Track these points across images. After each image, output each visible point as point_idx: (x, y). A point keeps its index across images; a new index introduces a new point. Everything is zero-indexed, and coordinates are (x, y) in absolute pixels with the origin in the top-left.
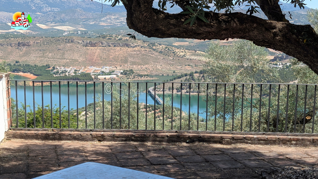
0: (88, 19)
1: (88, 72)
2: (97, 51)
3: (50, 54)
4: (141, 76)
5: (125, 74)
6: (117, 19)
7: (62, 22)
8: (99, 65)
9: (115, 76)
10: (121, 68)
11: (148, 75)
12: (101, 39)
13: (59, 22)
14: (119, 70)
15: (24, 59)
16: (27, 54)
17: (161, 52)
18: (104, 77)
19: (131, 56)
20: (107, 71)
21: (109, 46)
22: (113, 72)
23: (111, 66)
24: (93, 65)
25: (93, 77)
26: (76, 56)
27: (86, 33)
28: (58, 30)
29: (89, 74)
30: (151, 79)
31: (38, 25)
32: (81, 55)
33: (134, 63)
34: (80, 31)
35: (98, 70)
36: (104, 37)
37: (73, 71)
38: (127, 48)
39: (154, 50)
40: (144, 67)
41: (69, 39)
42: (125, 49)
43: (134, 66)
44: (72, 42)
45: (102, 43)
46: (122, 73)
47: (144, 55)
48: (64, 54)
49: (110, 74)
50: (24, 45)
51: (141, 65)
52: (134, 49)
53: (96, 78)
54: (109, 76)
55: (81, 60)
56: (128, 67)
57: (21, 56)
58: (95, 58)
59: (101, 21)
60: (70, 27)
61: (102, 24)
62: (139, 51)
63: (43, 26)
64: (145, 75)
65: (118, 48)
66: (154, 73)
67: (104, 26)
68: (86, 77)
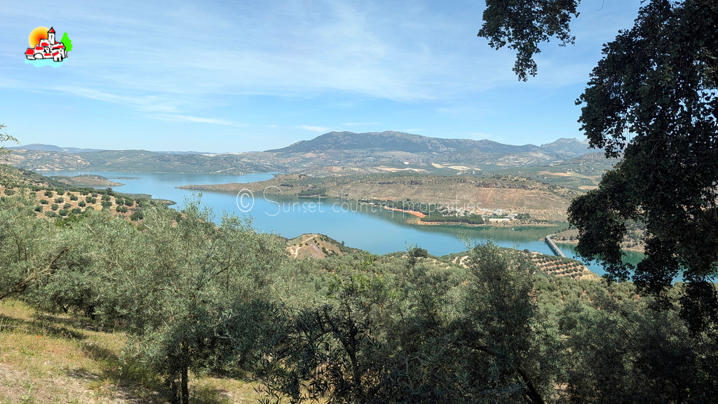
0: (484, 159)
2: (490, 192)
3: (441, 194)
4: (539, 221)
5: (520, 218)
6: (516, 159)
7: (458, 162)
8: (491, 207)
9: (508, 220)
10: (516, 211)
11: (546, 221)
12: (495, 179)
13: (454, 161)
14: (513, 213)
15: (414, 197)
16: (418, 192)
17: (563, 196)
18: (496, 220)
19: (528, 199)
21: (504, 187)
22: (507, 215)
23: (504, 208)
24: (484, 206)
25: (484, 219)
26: (467, 197)
27: (480, 173)
28: (452, 170)
29: (480, 216)
30: (550, 225)
31: (433, 164)
32: (473, 196)
33: (531, 207)
34: (474, 171)
36: (498, 178)
38: (523, 190)
39: (555, 193)
40: (542, 212)
41: (462, 179)
42: (522, 191)
43: (531, 210)
44: (464, 181)
45: (496, 184)
46: (516, 217)
47: (542, 198)
48: (455, 194)
49: (502, 217)
50: (416, 184)
51: (539, 209)
52: (532, 191)
53: (487, 221)
54: (502, 220)
55: (472, 200)
56: (523, 210)
57: (412, 195)
58: (488, 199)
59: (498, 162)
60: (465, 167)
61: (500, 164)
62: (537, 193)
63: (438, 166)
64: (543, 221)
65: (514, 190)
66: (554, 219)
67: (501, 167)
68: (476, 219)
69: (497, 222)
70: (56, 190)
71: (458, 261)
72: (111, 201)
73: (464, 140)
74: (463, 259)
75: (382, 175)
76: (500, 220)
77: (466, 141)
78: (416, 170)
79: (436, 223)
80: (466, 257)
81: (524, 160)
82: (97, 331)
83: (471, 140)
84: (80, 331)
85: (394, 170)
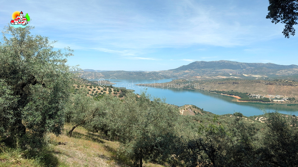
0: (269, 72)
1: (268, 97)
2: (273, 87)
3: (248, 88)
5: (290, 100)
6: (286, 72)
7: (256, 73)
8: (274, 94)
9: (283, 100)
10: (287, 96)
12: (275, 81)
13: (254, 73)
15: (236, 89)
16: (237, 87)
18: (277, 100)
19: (294, 90)
21: (280, 85)
22: (282, 98)
23: (281, 95)
24: (271, 94)
25: (270, 100)
26: (261, 89)
27: (268, 78)
28: (253, 77)
29: (268, 98)
31: (244, 75)
32: (264, 89)
33: (295, 94)
34: (264, 77)
35: (273, 97)
36: (277, 81)
37: (260, 96)
38: (291, 86)
41: (258, 81)
43: (296, 96)
44: (259, 82)
45: (276, 84)
46: (287, 99)
48: (255, 88)
49: (280, 99)
50: (236, 83)
52: (295, 87)
53: (272, 101)
55: (264, 91)
56: (291, 96)
57: (234, 88)
58: (272, 90)
60: (259, 76)
61: (277, 74)
63: (246, 75)
65: (285, 86)
67: (278, 75)
68: (267, 100)
69: (277, 101)
70: (93, 86)
71: (258, 119)
72: (112, 90)
73: (259, 63)
74: (260, 118)
75: (220, 80)
76: (279, 101)
77: (259, 64)
78: (235, 77)
79: (246, 101)
80: (262, 118)
81: (290, 72)
82: (109, 140)
83: (262, 63)
84: (102, 140)
85: (225, 77)
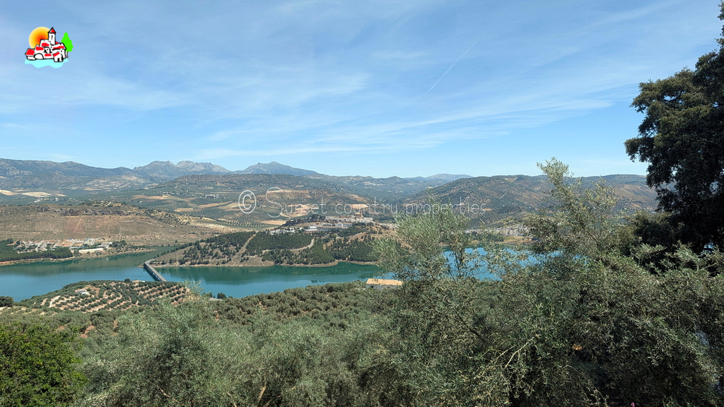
0: (69, 184)
1: (66, 246)
2: (79, 220)
3: (15, 226)
4: (136, 248)
5: (116, 246)
6: (107, 183)
7: (34, 188)
8: (80, 237)
9: (101, 249)
10: (110, 239)
11: (144, 247)
12: (86, 206)
13: (29, 187)
14: (107, 242)
17: (160, 220)
18: (87, 250)
19: (124, 225)
20: (92, 244)
21: (96, 214)
22: (100, 244)
23: (97, 237)
24: (73, 237)
25: (72, 251)
26: (50, 227)
27: (65, 199)
28: (28, 197)
29: (68, 248)
30: (148, 250)
32: (57, 226)
33: (126, 233)
34: (57, 197)
35: (79, 243)
36: (89, 204)
37: (46, 245)
38: (118, 216)
39: (152, 217)
40: (139, 237)
41: (43, 207)
42: (116, 217)
43: (127, 237)
44: (46, 210)
45: (86, 211)
46: (110, 246)
47: (139, 223)
48: (34, 225)
49: (95, 247)
51: (136, 234)
52: (128, 217)
53: (77, 253)
54: (95, 250)
55: (56, 231)
56: (118, 238)
58: (76, 228)
59: (87, 186)
60: (44, 193)
61: (88, 189)
62: (133, 219)
63: (8, 193)
64: (140, 247)
65: (107, 217)
66: (152, 244)
67: (90, 191)
68: (64, 252)
69: (88, 253)
71: (47, 304)
73: (43, 162)
74: (53, 300)
76: (92, 251)
77: (45, 163)
79: (8, 263)
80: (57, 298)
81: (116, 184)
83: (52, 162)
